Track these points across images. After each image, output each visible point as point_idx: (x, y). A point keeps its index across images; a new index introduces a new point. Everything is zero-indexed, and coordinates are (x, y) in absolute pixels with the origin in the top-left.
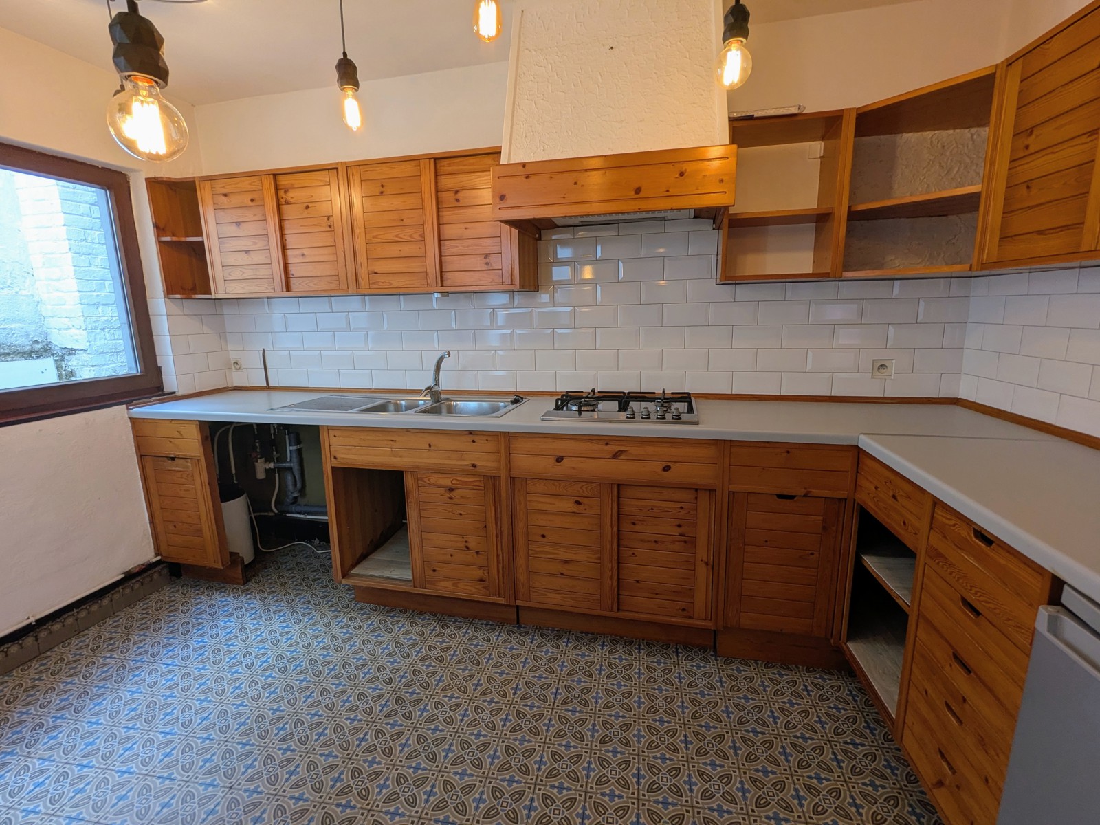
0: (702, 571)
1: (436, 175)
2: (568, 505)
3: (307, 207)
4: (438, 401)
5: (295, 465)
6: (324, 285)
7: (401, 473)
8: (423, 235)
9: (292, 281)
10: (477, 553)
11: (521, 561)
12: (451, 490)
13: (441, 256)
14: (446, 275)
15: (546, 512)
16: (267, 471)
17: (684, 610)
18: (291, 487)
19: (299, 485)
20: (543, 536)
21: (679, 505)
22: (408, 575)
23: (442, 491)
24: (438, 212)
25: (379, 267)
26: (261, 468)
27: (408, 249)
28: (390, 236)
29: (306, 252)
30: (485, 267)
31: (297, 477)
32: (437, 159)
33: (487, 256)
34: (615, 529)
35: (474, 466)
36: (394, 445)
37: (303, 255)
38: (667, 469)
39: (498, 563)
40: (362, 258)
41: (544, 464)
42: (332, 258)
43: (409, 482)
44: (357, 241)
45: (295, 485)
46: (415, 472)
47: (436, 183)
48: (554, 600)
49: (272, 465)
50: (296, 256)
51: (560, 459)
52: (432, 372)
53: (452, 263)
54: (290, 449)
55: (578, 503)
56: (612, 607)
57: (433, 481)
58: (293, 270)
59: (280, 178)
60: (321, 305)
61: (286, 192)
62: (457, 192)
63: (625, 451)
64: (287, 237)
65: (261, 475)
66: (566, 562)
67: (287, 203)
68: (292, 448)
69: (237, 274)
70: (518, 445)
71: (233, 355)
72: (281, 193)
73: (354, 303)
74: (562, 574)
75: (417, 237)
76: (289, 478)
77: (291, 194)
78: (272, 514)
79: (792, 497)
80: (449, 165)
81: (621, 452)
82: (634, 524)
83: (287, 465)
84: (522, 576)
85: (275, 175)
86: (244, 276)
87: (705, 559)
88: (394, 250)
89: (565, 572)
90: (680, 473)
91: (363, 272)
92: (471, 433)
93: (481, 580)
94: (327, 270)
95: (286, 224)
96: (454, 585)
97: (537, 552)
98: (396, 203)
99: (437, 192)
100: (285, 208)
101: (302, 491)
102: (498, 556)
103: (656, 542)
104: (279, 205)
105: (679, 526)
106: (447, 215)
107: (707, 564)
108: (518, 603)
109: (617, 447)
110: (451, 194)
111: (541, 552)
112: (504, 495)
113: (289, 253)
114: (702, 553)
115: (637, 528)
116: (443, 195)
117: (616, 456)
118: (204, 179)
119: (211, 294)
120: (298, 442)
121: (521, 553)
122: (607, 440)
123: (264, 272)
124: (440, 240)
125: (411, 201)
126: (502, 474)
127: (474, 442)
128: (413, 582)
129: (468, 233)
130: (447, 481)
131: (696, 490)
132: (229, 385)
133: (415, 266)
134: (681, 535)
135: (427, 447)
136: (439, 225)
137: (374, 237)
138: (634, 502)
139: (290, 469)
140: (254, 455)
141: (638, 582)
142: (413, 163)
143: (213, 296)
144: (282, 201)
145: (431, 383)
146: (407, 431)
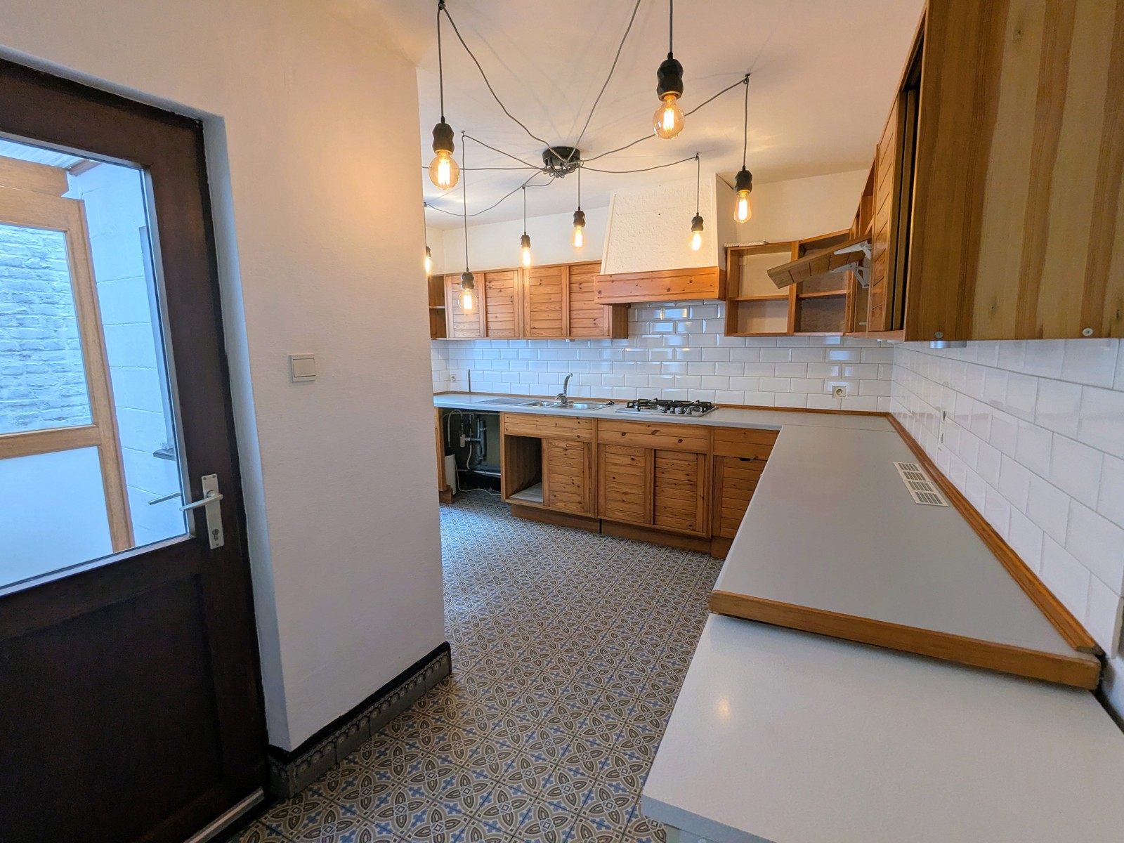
0: (700, 502)
1: (570, 275)
2: (627, 461)
3: (501, 291)
4: (565, 403)
5: (482, 440)
6: (506, 334)
7: (540, 439)
8: (561, 308)
9: (490, 331)
10: (578, 487)
11: (601, 493)
12: (566, 450)
13: (570, 319)
14: (572, 330)
15: (616, 464)
16: (466, 442)
17: (690, 526)
18: (479, 453)
19: (483, 453)
20: (614, 478)
21: (687, 463)
22: (541, 501)
23: (561, 450)
24: (570, 295)
25: (536, 325)
26: (463, 439)
27: (553, 315)
28: (543, 308)
29: (498, 315)
30: (594, 326)
31: (483, 447)
32: (570, 266)
33: (595, 319)
34: (653, 475)
35: (578, 436)
36: (538, 423)
37: (496, 317)
38: (680, 441)
39: (589, 493)
40: (528, 319)
41: (617, 437)
42: (512, 319)
43: (544, 444)
44: (526, 310)
45: (481, 452)
46: (547, 439)
47: (570, 278)
48: (619, 516)
49: (469, 439)
50: (492, 318)
51: (624, 434)
52: (563, 386)
53: (576, 324)
54: (480, 429)
55: (633, 459)
56: (650, 521)
57: (556, 444)
58: (490, 325)
59: (487, 275)
60: (504, 343)
61: (490, 282)
62: (580, 284)
63: (658, 431)
64: (489, 307)
65: (462, 445)
66: (626, 493)
67: (490, 288)
68: (481, 429)
69: (461, 327)
70: (603, 426)
71: (451, 372)
72: (487, 283)
73: (522, 343)
74: (624, 501)
75: (558, 308)
76: (478, 447)
77: (492, 283)
78: (466, 470)
79: (748, 460)
80: (577, 269)
81: (656, 431)
82: (663, 473)
83: (478, 440)
84: (602, 501)
85: (485, 274)
86: (465, 328)
87: (702, 495)
88: (544, 316)
89: (624, 499)
90: (688, 444)
91: (528, 328)
92: (578, 418)
93: (580, 503)
94: (509, 326)
95: (489, 300)
96: (565, 505)
97: (610, 487)
98: (547, 289)
99: (570, 283)
100: (488, 291)
101: (485, 455)
102: (589, 489)
103: (675, 484)
104: (486, 289)
105: (688, 475)
106: (575, 296)
107: (703, 498)
108: (600, 517)
109: (654, 428)
110: (577, 285)
111: (613, 488)
112: (593, 453)
113: (489, 316)
114: (700, 491)
115: (665, 476)
116: (573, 285)
117: (654, 433)
118: (448, 275)
119: (446, 337)
120: (485, 427)
121: (602, 488)
122: (649, 424)
123: (475, 326)
124: (570, 310)
125: (555, 289)
126: (594, 442)
127: (579, 423)
128: (543, 504)
129: (584, 307)
130: (564, 445)
131: (697, 454)
132: (448, 390)
133: (556, 324)
134: (689, 480)
135: (554, 425)
136: (570, 301)
137: (535, 308)
138: (663, 460)
139: (479, 442)
140: (460, 432)
141: (665, 507)
142: (558, 268)
143: (448, 338)
144: (488, 287)
145: (562, 392)
146: (545, 415)
